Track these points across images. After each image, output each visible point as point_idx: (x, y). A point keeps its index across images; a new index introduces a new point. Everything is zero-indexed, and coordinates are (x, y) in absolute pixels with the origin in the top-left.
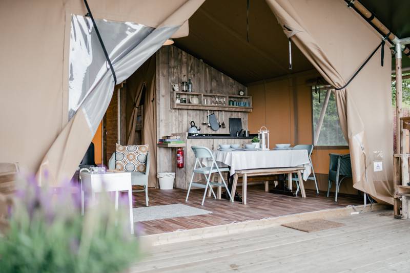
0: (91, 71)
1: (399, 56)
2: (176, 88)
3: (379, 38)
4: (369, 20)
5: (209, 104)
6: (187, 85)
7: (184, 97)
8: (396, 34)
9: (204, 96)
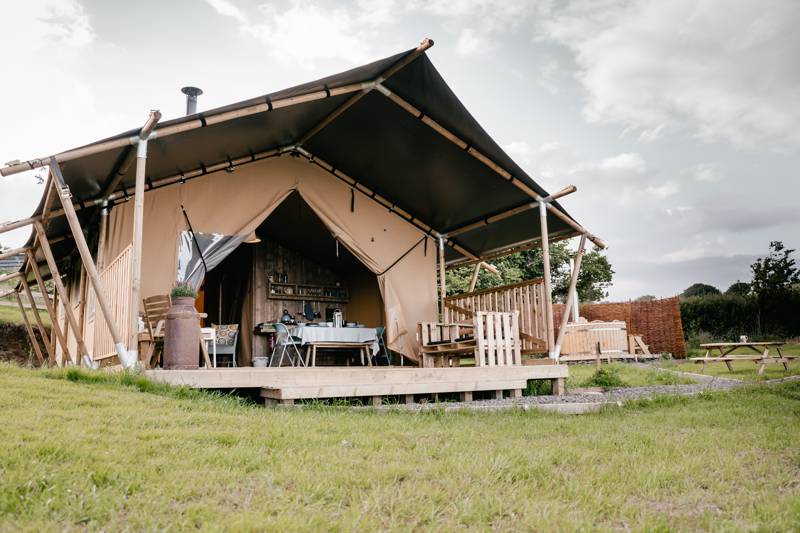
0: (191, 264)
1: (442, 247)
2: (271, 280)
3: (422, 234)
4: (411, 221)
5: (305, 294)
6: (283, 277)
7: (279, 288)
8: (437, 230)
9: (299, 287)
